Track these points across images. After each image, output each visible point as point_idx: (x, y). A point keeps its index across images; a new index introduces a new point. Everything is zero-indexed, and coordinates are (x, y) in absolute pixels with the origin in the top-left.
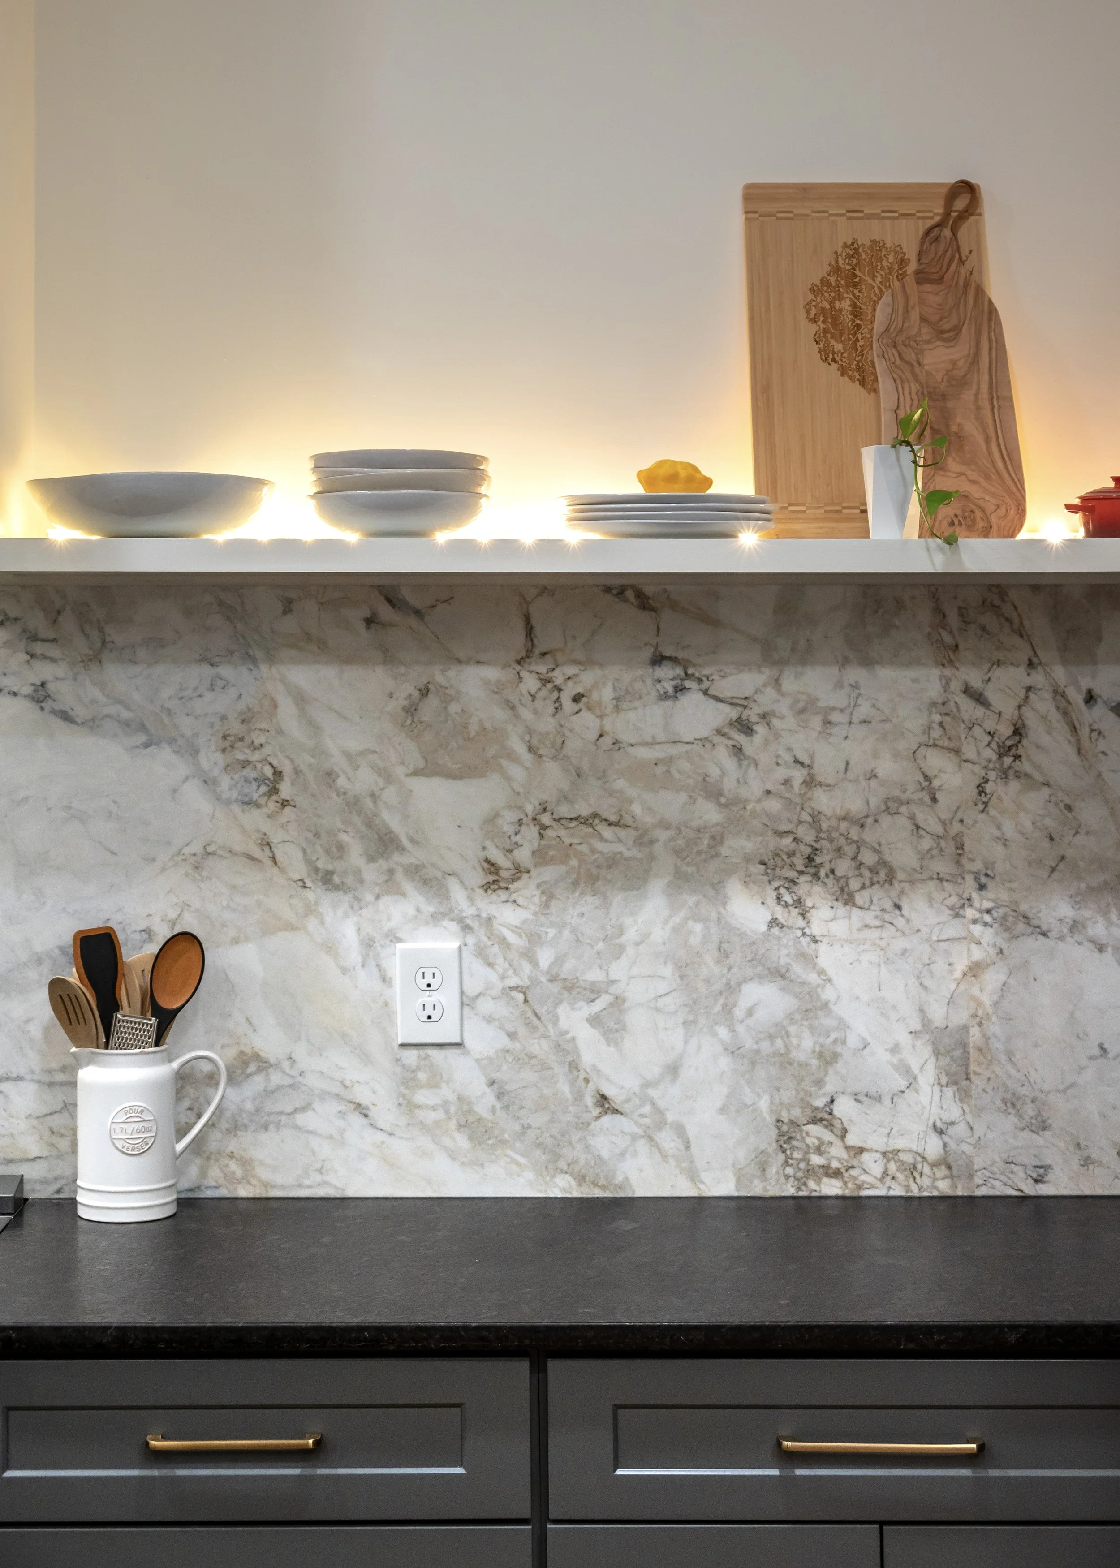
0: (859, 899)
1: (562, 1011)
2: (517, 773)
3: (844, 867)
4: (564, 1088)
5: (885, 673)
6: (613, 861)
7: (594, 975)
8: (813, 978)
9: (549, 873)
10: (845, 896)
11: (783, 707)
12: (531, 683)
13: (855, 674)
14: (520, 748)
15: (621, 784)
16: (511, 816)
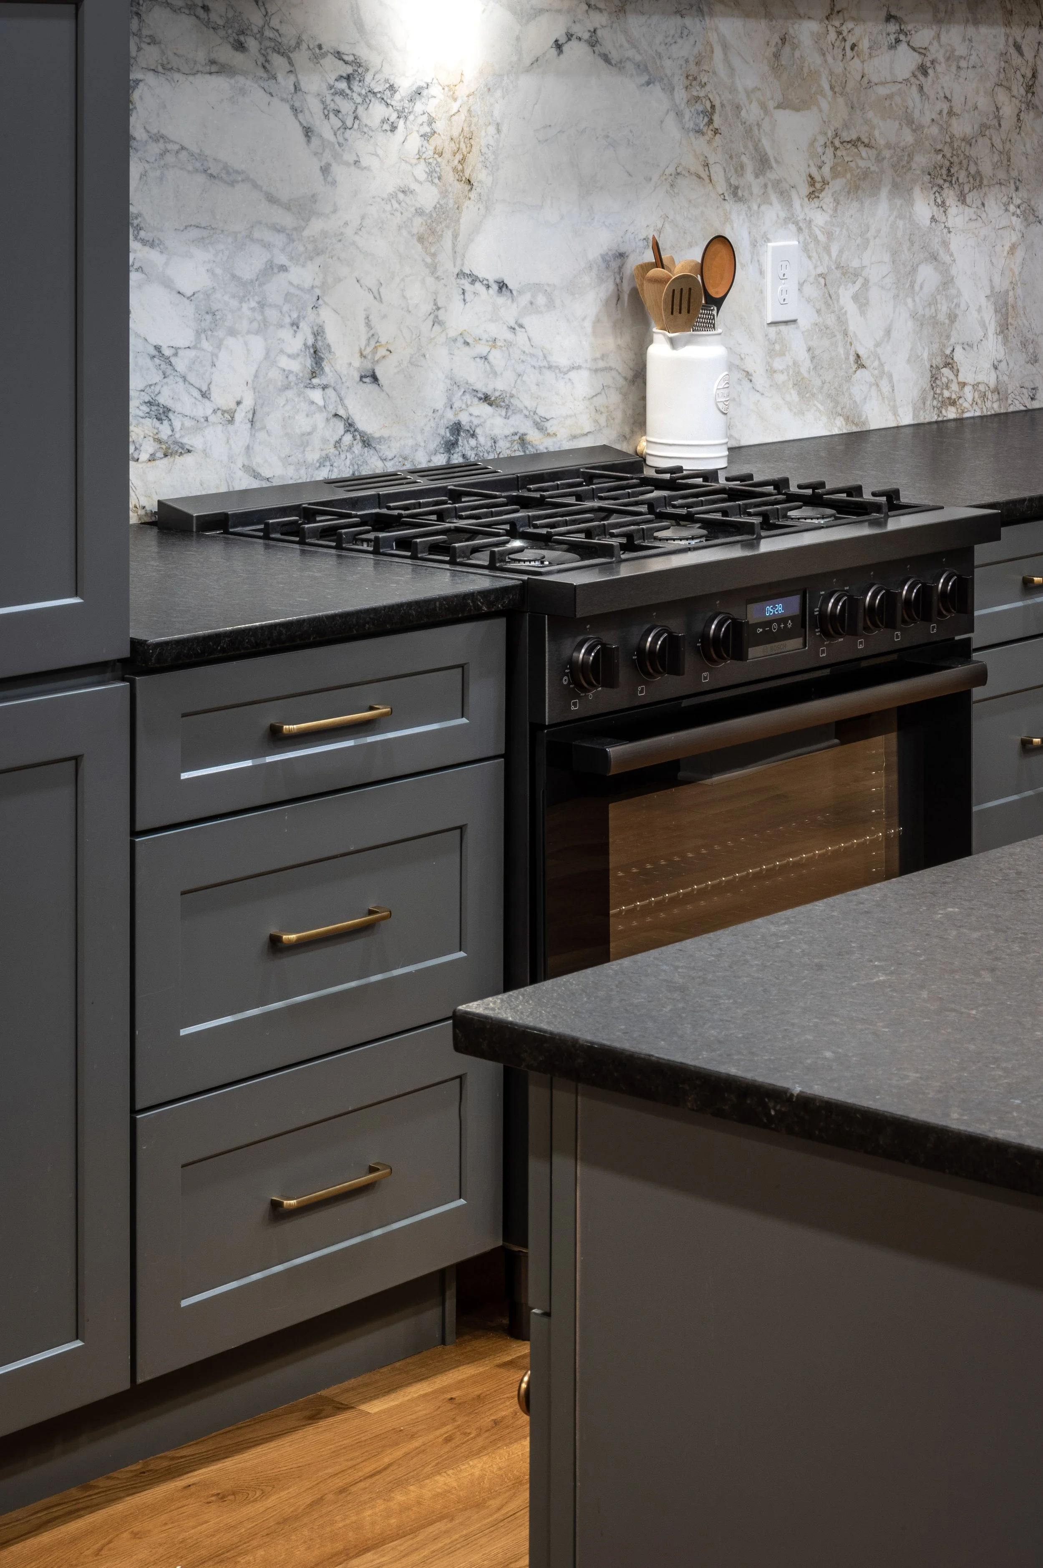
0: (969, 200)
1: (841, 291)
2: (824, 105)
3: (962, 175)
4: (841, 350)
5: (984, 30)
6: (866, 174)
7: (855, 263)
8: (947, 259)
9: (837, 185)
10: (962, 199)
11: (941, 57)
12: (832, 35)
13: (971, 31)
14: (826, 86)
15: (870, 114)
16: (821, 140)
